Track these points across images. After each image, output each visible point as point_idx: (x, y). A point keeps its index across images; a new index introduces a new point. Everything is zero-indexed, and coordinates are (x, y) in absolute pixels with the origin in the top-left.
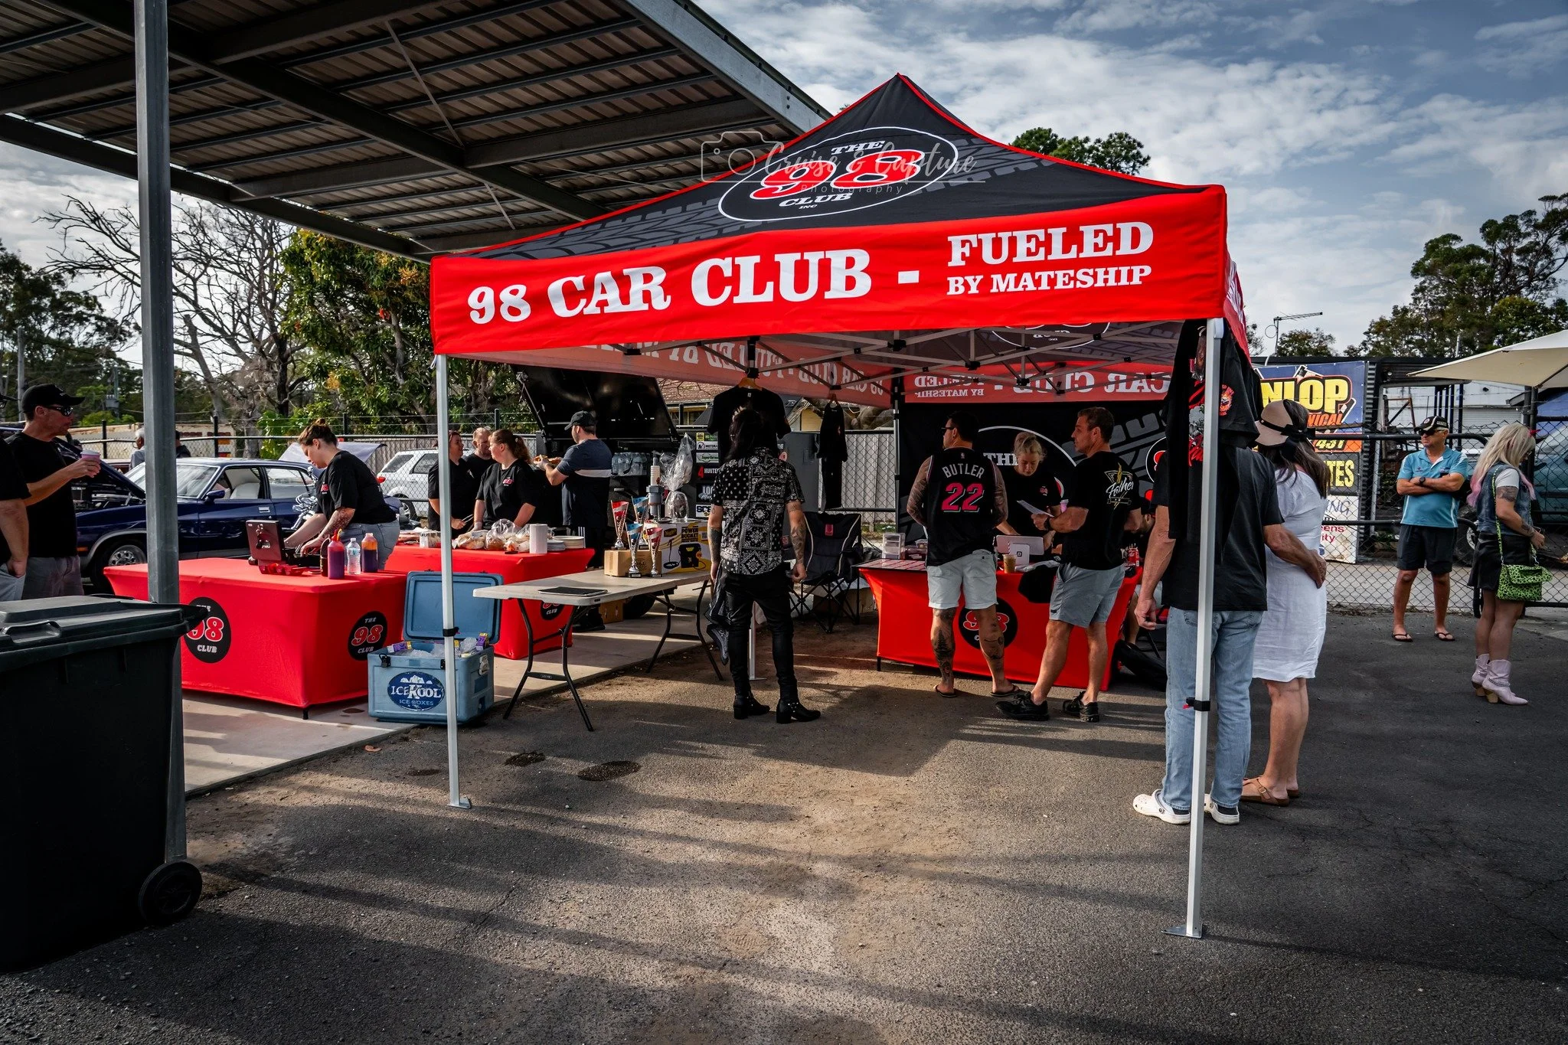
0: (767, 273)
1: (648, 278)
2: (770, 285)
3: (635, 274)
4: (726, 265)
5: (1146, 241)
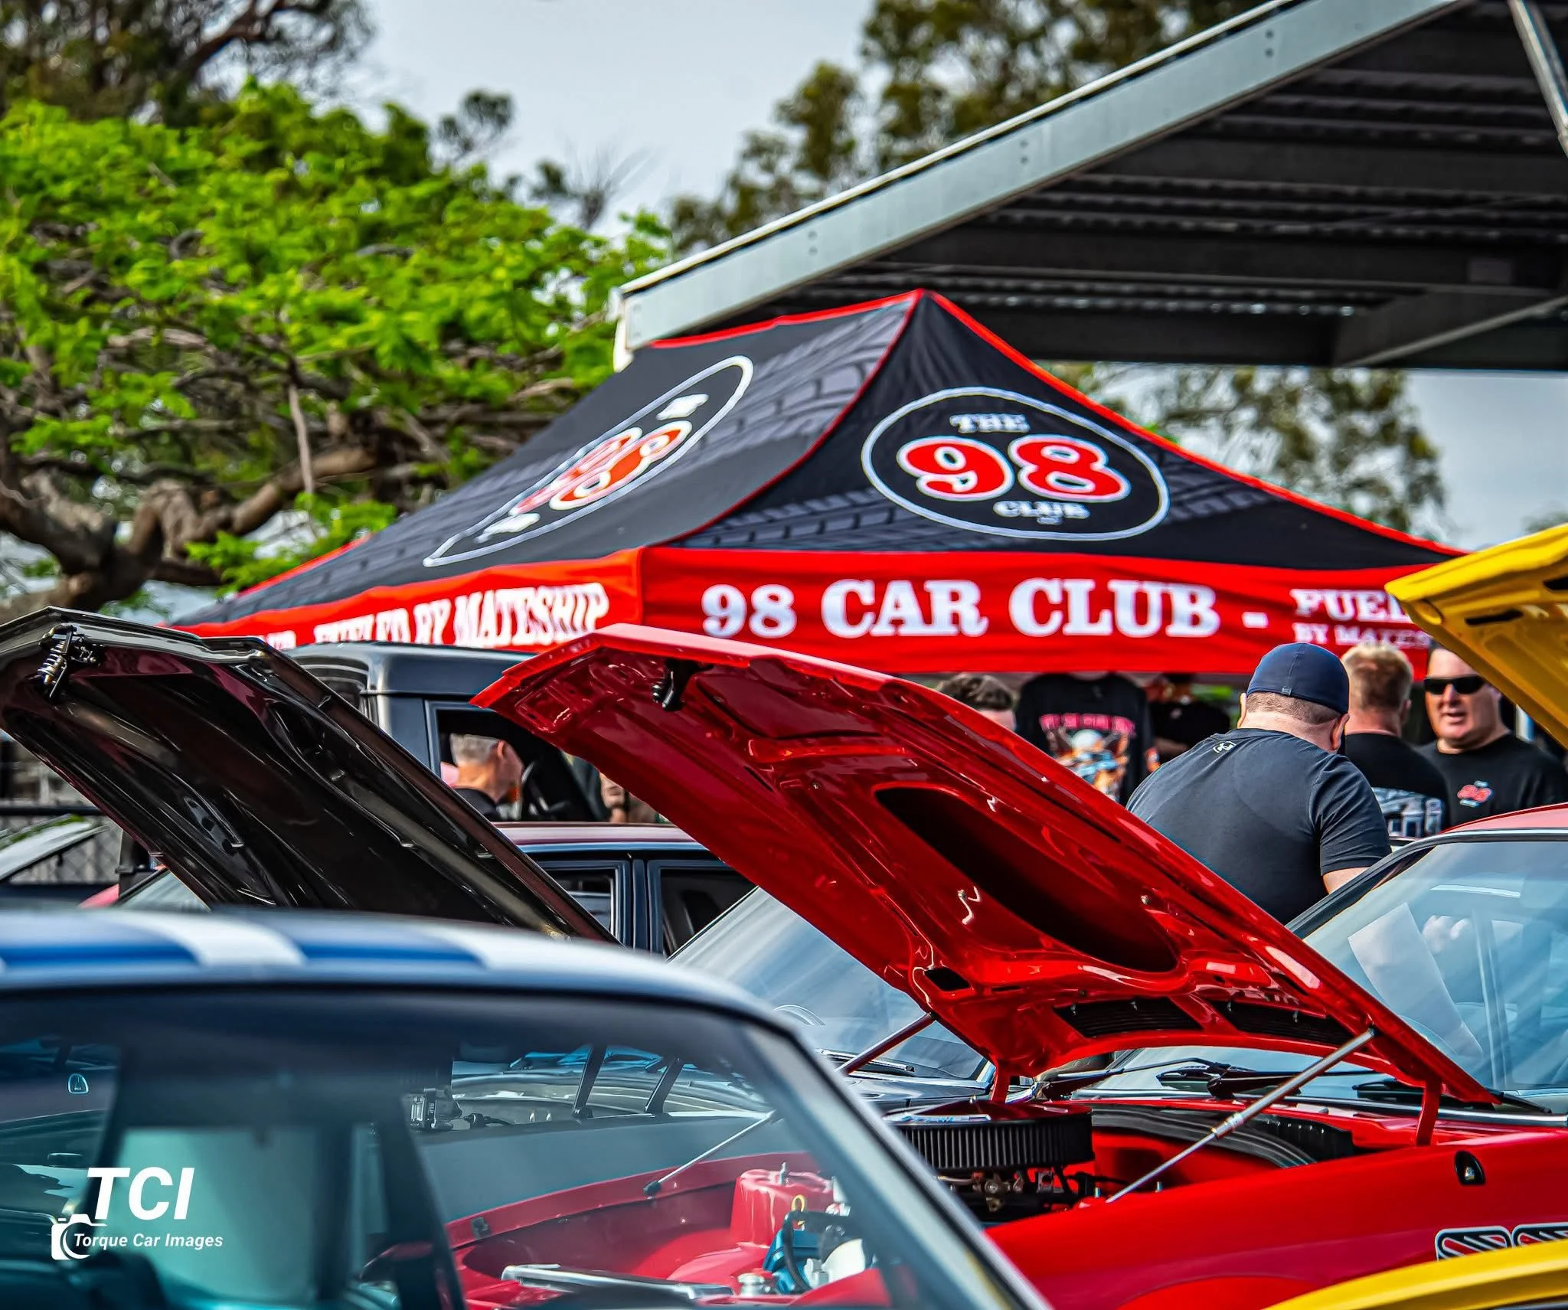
0: (1101, 601)
1: (955, 597)
2: (1106, 615)
3: (939, 590)
4: (1053, 590)
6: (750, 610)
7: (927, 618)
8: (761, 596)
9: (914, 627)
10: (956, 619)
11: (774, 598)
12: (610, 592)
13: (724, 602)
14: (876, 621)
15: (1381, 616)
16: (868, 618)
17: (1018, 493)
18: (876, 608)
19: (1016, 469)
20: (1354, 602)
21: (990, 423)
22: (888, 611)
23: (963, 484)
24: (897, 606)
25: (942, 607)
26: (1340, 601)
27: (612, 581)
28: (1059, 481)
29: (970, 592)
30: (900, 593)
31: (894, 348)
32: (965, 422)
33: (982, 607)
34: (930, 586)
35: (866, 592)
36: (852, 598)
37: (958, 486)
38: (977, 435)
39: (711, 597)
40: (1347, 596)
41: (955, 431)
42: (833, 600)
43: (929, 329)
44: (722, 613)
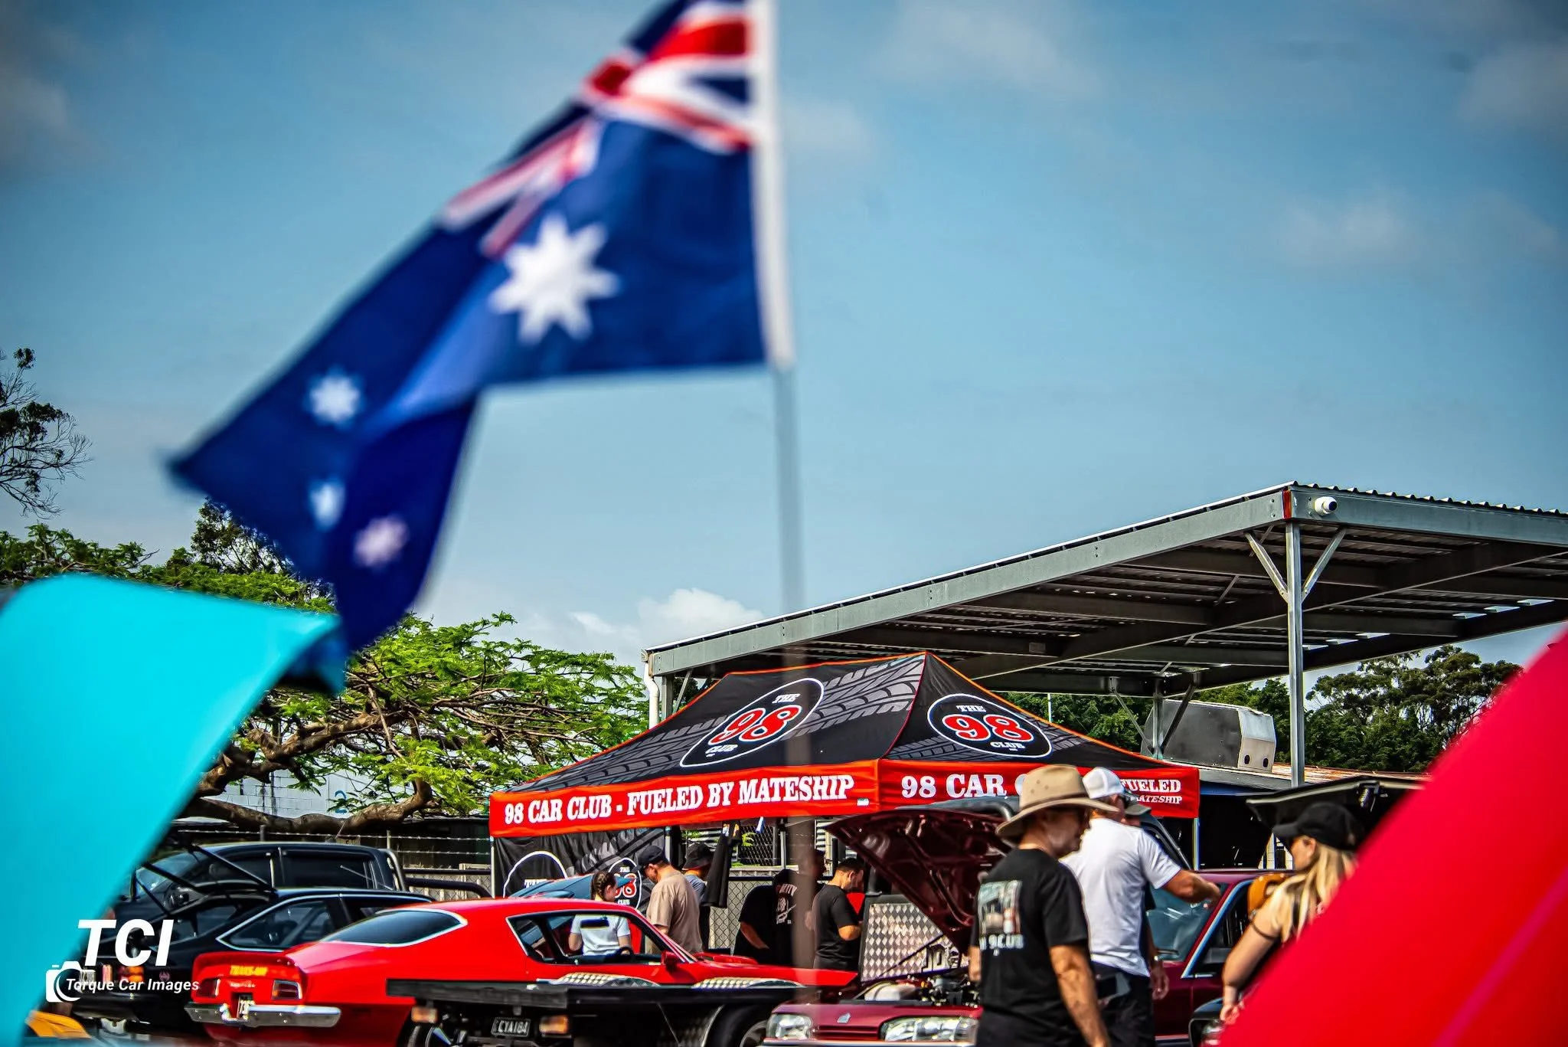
1: (995, 781)
3: (989, 778)
5: (1179, 789)
6: (919, 787)
7: (985, 791)
8: (923, 780)
9: (980, 794)
10: (995, 790)
11: (928, 781)
12: (854, 778)
13: (909, 783)
14: (966, 792)
15: (1147, 790)
16: (963, 790)
17: (994, 738)
18: (966, 786)
19: (991, 729)
20: (1137, 783)
21: (971, 708)
22: (971, 788)
23: (973, 734)
24: (973, 785)
25: (990, 786)
26: (1132, 783)
27: (857, 774)
28: (1007, 733)
29: (1000, 779)
30: (974, 779)
31: (923, 675)
32: (962, 708)
33: (1004, 785)
34: (986, 776)
35: (962, 778)
36: (957, 781)
37: (972, 736)
38: (969, 713)
39: (905, 781)
40: (1134, 781)
41: (959, 711)
42: (950, 782)
43: (933, 667)
44: (909, 788)
